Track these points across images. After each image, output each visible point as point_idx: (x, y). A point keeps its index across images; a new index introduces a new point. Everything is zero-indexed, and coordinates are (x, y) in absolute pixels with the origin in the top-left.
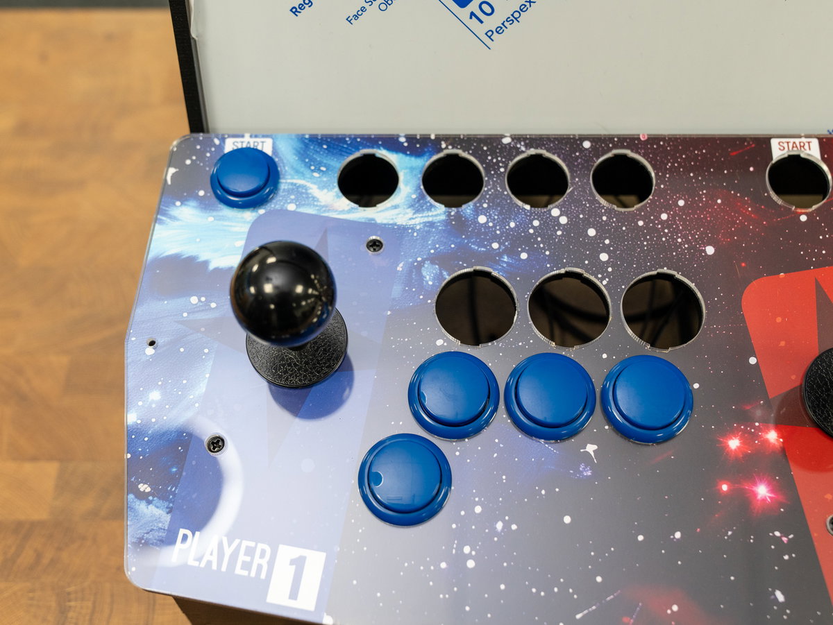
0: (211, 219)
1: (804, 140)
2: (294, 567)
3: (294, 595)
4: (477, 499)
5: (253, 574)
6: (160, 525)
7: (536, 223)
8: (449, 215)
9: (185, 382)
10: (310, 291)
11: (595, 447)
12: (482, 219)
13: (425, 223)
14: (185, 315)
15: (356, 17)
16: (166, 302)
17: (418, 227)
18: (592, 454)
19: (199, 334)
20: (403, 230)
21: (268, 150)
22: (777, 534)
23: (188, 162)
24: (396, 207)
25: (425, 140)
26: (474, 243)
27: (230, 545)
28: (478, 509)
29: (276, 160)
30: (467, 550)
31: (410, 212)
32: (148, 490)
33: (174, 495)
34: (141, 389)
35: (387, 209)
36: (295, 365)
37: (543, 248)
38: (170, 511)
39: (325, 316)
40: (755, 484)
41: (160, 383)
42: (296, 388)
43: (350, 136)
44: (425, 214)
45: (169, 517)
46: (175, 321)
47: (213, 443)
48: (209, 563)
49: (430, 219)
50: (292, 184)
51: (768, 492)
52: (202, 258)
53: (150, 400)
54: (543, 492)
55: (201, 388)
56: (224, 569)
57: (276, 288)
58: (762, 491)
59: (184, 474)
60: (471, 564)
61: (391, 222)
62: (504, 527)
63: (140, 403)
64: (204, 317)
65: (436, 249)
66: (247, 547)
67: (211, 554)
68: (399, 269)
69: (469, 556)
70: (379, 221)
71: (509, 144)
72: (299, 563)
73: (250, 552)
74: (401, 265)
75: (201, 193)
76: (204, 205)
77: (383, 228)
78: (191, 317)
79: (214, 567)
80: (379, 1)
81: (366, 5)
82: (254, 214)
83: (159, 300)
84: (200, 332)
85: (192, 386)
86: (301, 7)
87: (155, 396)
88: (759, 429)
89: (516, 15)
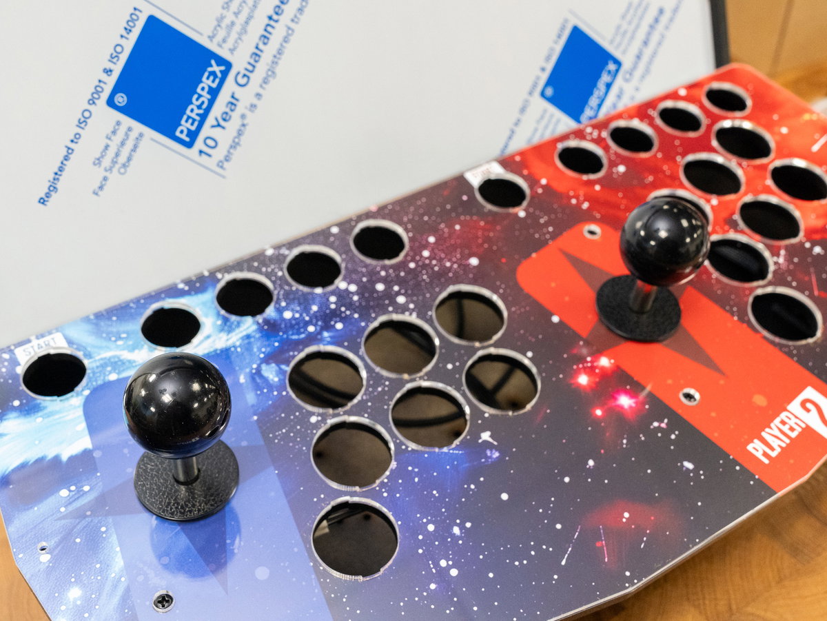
0: (40, 419)
4: (425, 520)
7: (333, 299)
8: (258, 322)
9: (98, 566)
11: (488, 433)
12: (288, 315)
13: (242, 338)
14: (63, 509)
15: (101, 188)
16: (36, 508)
17: (238, 344)
18: (490, 439)
19: (87, 519)
20: (226, 351)
22: (656, 424)
24: (208, 337)
25: (201, 278)
26: (293, 335)
28: (431, 528)
30: (443, 563)
31: (224, 336)
34: (57, 595)
35: (201, 342)
37: (351, 313)
40: (615, 399)
41: (73, 580)
44: (237, 331)
46: (56, 520)
47: (159, 602)
49: (245, 333)
50: (102, 359)
52: (50, 455)
53: (71, 600)
54: (472, 487)
55: (118, 563)
58: (625, 401)
60: (454, 572)
61: (212, 350)
62: (461, 530)
63: (63, 608)
64: (83, 503)
65: (264, 353)
68: (242, 380)
69: (449, 568)
71: (274, 254)
74: (242, 377)
75: (17, 403)
76: (28, 410)
78: (71, 508)
80: (117, 166)
81: (107, 174)
82: (80, 398)
83: (28, 509)
84: (87, 516)
85: (107, 566)
86: (48, 195)
87: (75, 593)
88: (593, 361)
89: (237, 140)
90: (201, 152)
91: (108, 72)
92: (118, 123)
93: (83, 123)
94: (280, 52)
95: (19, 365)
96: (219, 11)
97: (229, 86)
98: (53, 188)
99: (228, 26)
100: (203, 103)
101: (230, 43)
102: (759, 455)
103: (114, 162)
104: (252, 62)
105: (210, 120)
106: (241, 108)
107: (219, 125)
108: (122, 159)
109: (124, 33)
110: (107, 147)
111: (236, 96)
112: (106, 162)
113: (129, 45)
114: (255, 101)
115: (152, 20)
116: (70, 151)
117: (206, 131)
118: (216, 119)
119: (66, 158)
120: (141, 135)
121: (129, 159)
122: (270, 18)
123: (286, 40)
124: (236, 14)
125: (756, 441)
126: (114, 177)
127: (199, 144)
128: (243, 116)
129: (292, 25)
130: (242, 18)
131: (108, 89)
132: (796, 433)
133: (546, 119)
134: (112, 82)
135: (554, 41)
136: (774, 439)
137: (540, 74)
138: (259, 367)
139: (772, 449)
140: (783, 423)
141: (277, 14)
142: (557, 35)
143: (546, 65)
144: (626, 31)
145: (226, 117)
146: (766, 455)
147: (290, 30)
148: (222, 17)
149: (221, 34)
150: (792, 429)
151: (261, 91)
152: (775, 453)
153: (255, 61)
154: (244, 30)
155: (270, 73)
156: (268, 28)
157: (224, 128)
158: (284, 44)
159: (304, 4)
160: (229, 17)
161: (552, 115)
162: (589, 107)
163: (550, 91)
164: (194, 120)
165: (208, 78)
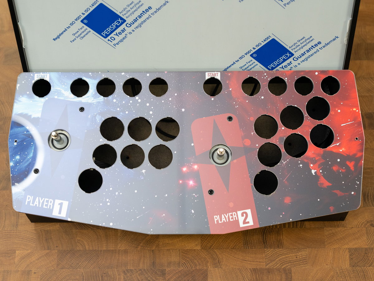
0: (31, 101)
3: (60, 213)
4: (111, 186)
5: (48, 208)
6: (22, 194)
7: (131, 102)
8: (104, 99)
9: (26, 153)
11: (145, 171)
12: (115, 101)
13: (97, 102)
14: (25, 132)
15: (73, 41)
16: (19, 129)
17: (95, 103)
18: (144, 173)
20: (90, 104)
21: (48, 79)
22: (194, 194)
23: (23, 82)
24: (88, 97)
26: (112, 109)
27: (42, 199)
28: (111, 189)
30: (108, 200)
31: (92, 98)
34: (14, 155)
35: (85, 98)
37: (133, 110)
38: (24, 190)
40: (189, 181)
41: (19, 153)
44: (97, 99)
45: (24, 192)
46: (22, 134)
47: (35, 171)
48: (36, 205)
49: (99, 101)
50: (56, 89)
51: (194, 183)
52: (29, 114)
53: (16, 159)
54: (130, 184)
55: (31, 155)
56: (40, 206)
58: (191, 183)
60: (109, 204)
61: (87, 102)
62: (118, 194)
63: (14, 160)
65: (100, 110)
66: (46, 200)
67: (37, 202)
68: (89, 117)
69: (108, 202)
70: (83, 101)
71: (124, 75)
72: (61, 204)
73: (47, 201)
74: (90, 116)
75: (28, 93)
76: (29, 97)
77: (84, 103)
78: (27, 133)
79: (38, 206)
80: (80, 37)
81: (76, 38)
82: (44, 99)
83: (17, 128)
84: (30, 137)
85: (28, 154)
86: (56, 39)
87: (18, 157)
88: (192, 165)
89: (122, 40)
90: (109, 40)
91: (83, 14)
92: (83, 27)
93: (72, 24)
94: (145, 21)
95: (34, 80)
97: (124, 26)
98: (58, 37)
99: (127, 11)
100: (113, 28)
101: (127, 15)
102: (215, 220)
103: (79, 36)
104: (133, 22)
105: (114, 33)
106: (125, 32)
107: (117, 35)
108: (82, 35)
109: (91, 6)
110: (78, 32)
111: (125, 29)
112: (77, 35)
113: (92, 9)
114: (132, 32)
115: (101, 4)
116: (66, 30)
117: (112, 35)
118: (116, 33)
119: (64, 31)
120: (90, 31)
121: (84, 36)
122: (143, 12)
123: (148, 18)
124: (131, 9)
125: (218, 216)
126: (78, 39)
127: (109, 38)
128: (126, 35)
129: (151, 15)
130: (133, 10)
131: (82, 18)
132: (233, 220)
133: (251, 63)
134: (84, 16)
135: (262, 41)
136: (224, 218)
137: (252, 49)
138: (96, 114)
139: (221, 220)
140: (232, 215)
141: (146, 11)
142: (264, 40)
143: (256, 47)
144: (299, 45)
145: (120, 33)
146: (217, 221)
147: (150, 17)
148: (126, 8)
149: (124, 12)
150: (232, 218)
151: (134, 30)
152: (221, 222)
153: (135, 21)
154: (133, 13)
155: (139, 26)
156: (142, 14)
157: (119, 36)
158: (146, 19)
159: (157, 10)
160: (129, 9)
161: (254, 63)
162: (274, 64)
163: (255, 55)
164: (108, 32)
165: (116, 22)
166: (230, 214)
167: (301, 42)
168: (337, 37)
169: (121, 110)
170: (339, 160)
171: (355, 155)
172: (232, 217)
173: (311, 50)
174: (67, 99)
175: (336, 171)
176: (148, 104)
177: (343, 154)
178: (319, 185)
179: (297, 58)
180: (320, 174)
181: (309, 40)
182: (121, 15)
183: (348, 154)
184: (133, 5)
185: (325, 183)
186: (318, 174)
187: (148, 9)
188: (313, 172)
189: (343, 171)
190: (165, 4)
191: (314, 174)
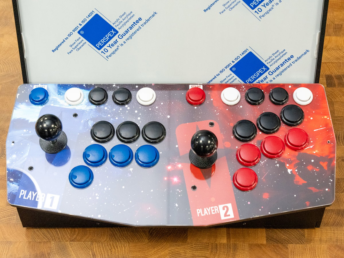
0: (30, 108)
1: (198, 85)
2: (51, 199)
3: (51, 206)
4: (100, 182)
6: (16, 189)
7: (121, 109)
8: (96, 107)
9: (22, 152)
10: (55, 126)
11: (132, 169)
12: (106, 108)
14: (22, 135)
15: (70, 52)
16: (17, 131)
17: (88, 110)
18: (132, 171)
20: (83, 111)
21: (46, 88)
22: (178, 190)
23: (23, 92)
24: (82, 105)
25: (91, 85)
26: (103, 115)
27: (34, 193)
28: (100, 185)
29: (48, 91)
30: (97, 194)
31: (86, 106)
32: (13, 180)
33: (20, 181)
34: (10, 154)
35: (79, 105)
36: (53, 147)
37: (122, 116)
38: (19, 185)
39: (59, 133)
41: (16, 153)
42: (53, 153)
43: (69, 85)
44: (90, 107)
45: (18, 187)
46: (20, 136)
47: (30, 168)
49: (91, 108)
50: (53, 98)
51: (177, 180)
52: (27, 119)
55: (27, 154)
56: (33, 199)
57: (47, 125)
58: (175, 179)
59: (22, 176)
60: (97, 198)
61: (80, 109)
62: (107, 189)
63: (10, 158)
64: (27, 135)
65: (92, 116)
67: (30, 196)
68: (82, 122)
69: (97, 196)
70: (77, 109)
71: (115, 86)
72: (53, 198)
74: (82, 121)
75: (27, 101)
76: (27, 104)
78: (24, 135)
80: (76, 49)
81: (73, 50)
82: (42, 107)
84: (26, 139)
85: (24, 153)
86: (55, 50)
87: (14, 156)
88: (177, 164)
89: (114, 52)
90: (102, 52)
91: (80, 25)
92: (80, 38)
93: (70, 35)
94: (135, 33)
96: (118, 18)
97: (116, 37)
98: (57, 49)
99: (120, 22)
100: (107, 39)
101: (119, 26)
102: (198, 213)
103: (76, 47)
104: (125, 33)
105: (108, 45)
106: (118, 44)
107: (110, 47)
108: (78, 47)
109: (88, 17)
110: (75, 43)
111: (117, 40)
112: (74, 47)
113: (88, 20)
114: (123, 43)
115: (97, 15)
116: (64, 41)
117: (105, 47)
118: (109, 45)
119: (63, 42)
120: (85, 43)
121: (80, 48)
122: (134, 23)
124: (123, 20)
125: (201, 209)
126: (75, 51)
127: (102, 50)
128: (118, 46)
129: (141, 27)
130: (125, 21)
131: (79, 29)
132: (214, 213)
133: (230, 77)
134: (81, 27)
135: (240, 55)
136: (207, 211)
137: (232, 63)
138: (89, 120)
139: (203, 213)
140: (213, 209)
141: (137, 22)
142: (242, 53)
143: (235, 61)
144: (274, 59)
145: (112, 45)
146: (200, 214)
147: (140, 28)
148: (119, 19)
149: (117, 23)
150: (214, 212)
151: (126, 41)
152: (203, 215)
153: (126, 33)
154: (125, 24)
155: (130, 37)
156: (133, 26)
157: (111, 48)
158: (137, 31)
159: (147, 22)
160: (121, 20)
161: (233, 77)
162: (251, 78)
163: (234, 69)
164: (102, 43)
165: (110, 34)
166: (212, 207)
167: (276, 55)
168: (308, 51)
169: (111, 116)
170: (313, 161)
171: (328, 156)
172: (214, 210)
173: (284, 64)
174: (62, 107)
175: (310, 171)
176: (136, 112)
177: (317, 155)
178: (295, 182)
179: (272, 72)
180: (295, 173)
181: (282, 54)
182: (114, 26)
183: (321, 155)
184: (125, 16)
185: (300, 181)
186: (293, 173)
187: (138, 20)
188: (289, 171)
189: (318, 170)
190: (153, 16)
191: (290, 173)
